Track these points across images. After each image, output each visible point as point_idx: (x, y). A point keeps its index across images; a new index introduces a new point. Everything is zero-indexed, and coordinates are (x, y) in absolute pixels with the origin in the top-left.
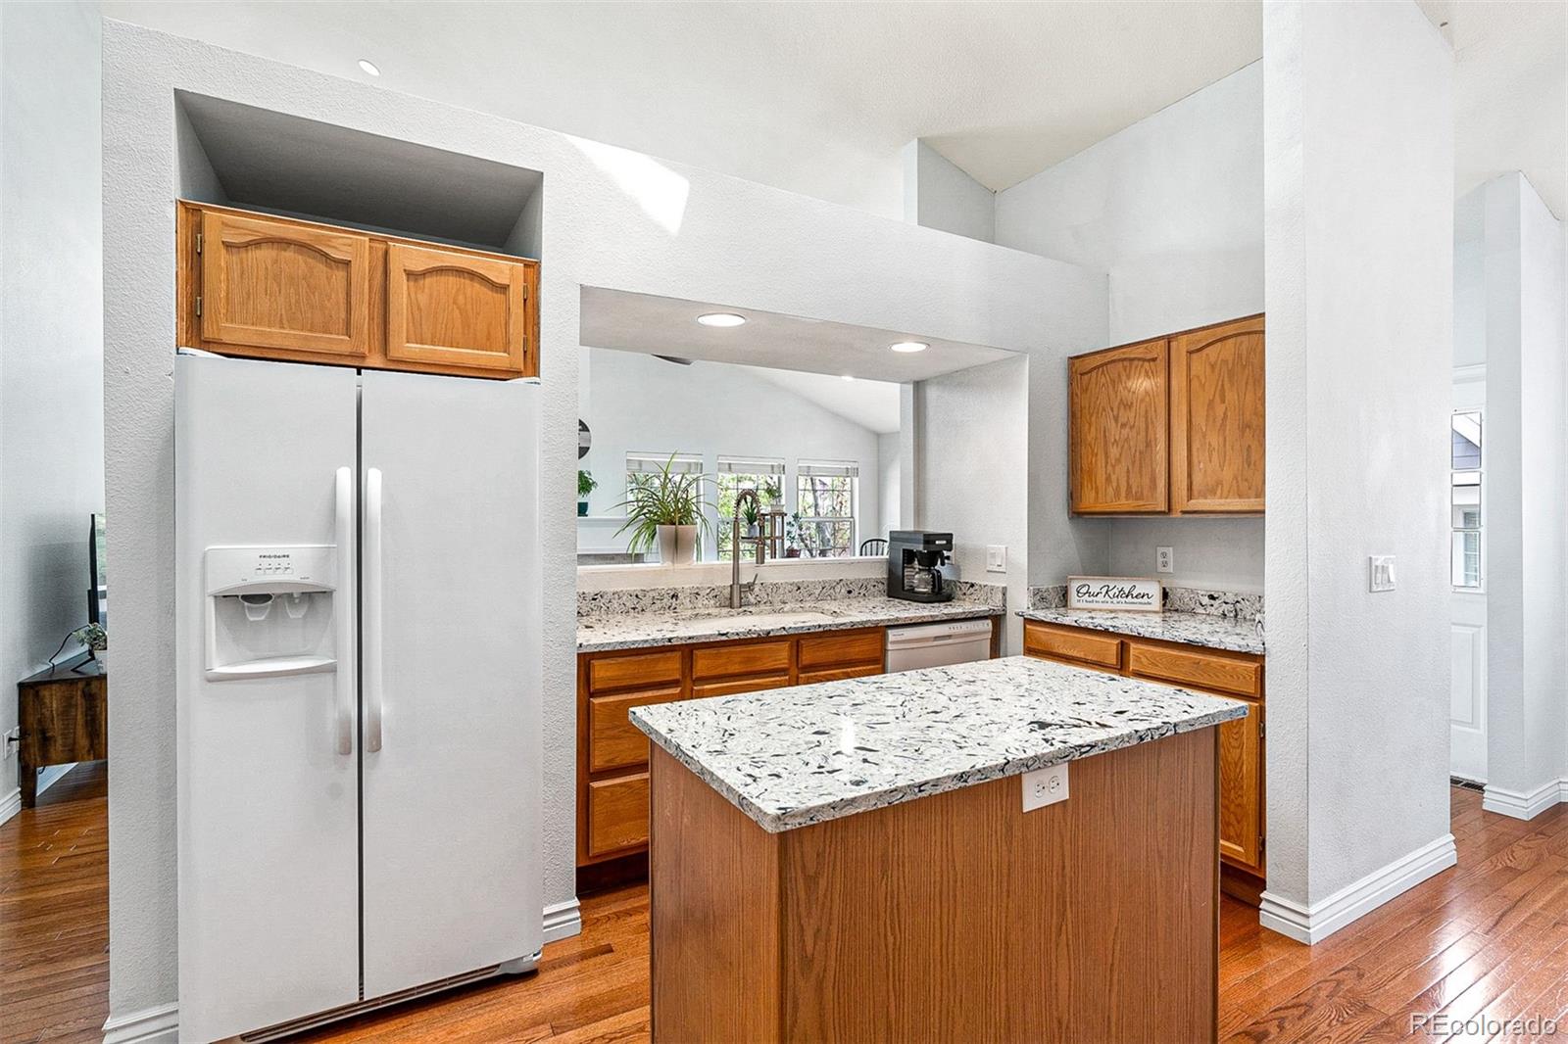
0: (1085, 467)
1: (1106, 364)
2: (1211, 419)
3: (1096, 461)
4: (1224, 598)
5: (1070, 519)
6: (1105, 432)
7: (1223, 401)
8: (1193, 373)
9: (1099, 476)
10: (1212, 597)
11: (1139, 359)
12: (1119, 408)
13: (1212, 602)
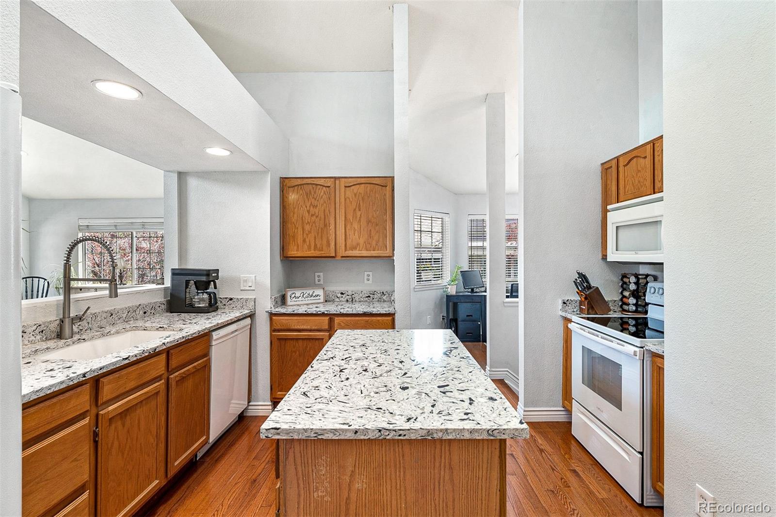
0: (291, 234)
1: (303, 184)
2: (355, 218)
3: (297, 231)
4: (347, 293)
5: (281, 260)
6: (302, 218)
7: (360, 210)
8: (347, 196)
9: (299, 239)
10: (342, 294)
11: (321, 185)
12: (310, 207)
13: (342, 295)
